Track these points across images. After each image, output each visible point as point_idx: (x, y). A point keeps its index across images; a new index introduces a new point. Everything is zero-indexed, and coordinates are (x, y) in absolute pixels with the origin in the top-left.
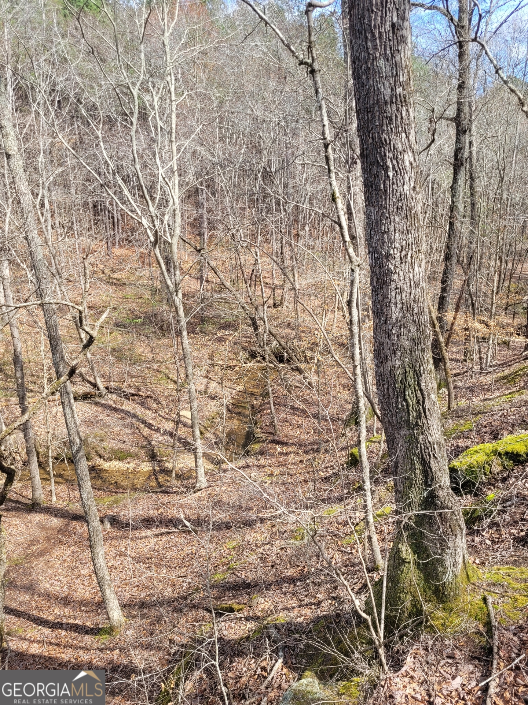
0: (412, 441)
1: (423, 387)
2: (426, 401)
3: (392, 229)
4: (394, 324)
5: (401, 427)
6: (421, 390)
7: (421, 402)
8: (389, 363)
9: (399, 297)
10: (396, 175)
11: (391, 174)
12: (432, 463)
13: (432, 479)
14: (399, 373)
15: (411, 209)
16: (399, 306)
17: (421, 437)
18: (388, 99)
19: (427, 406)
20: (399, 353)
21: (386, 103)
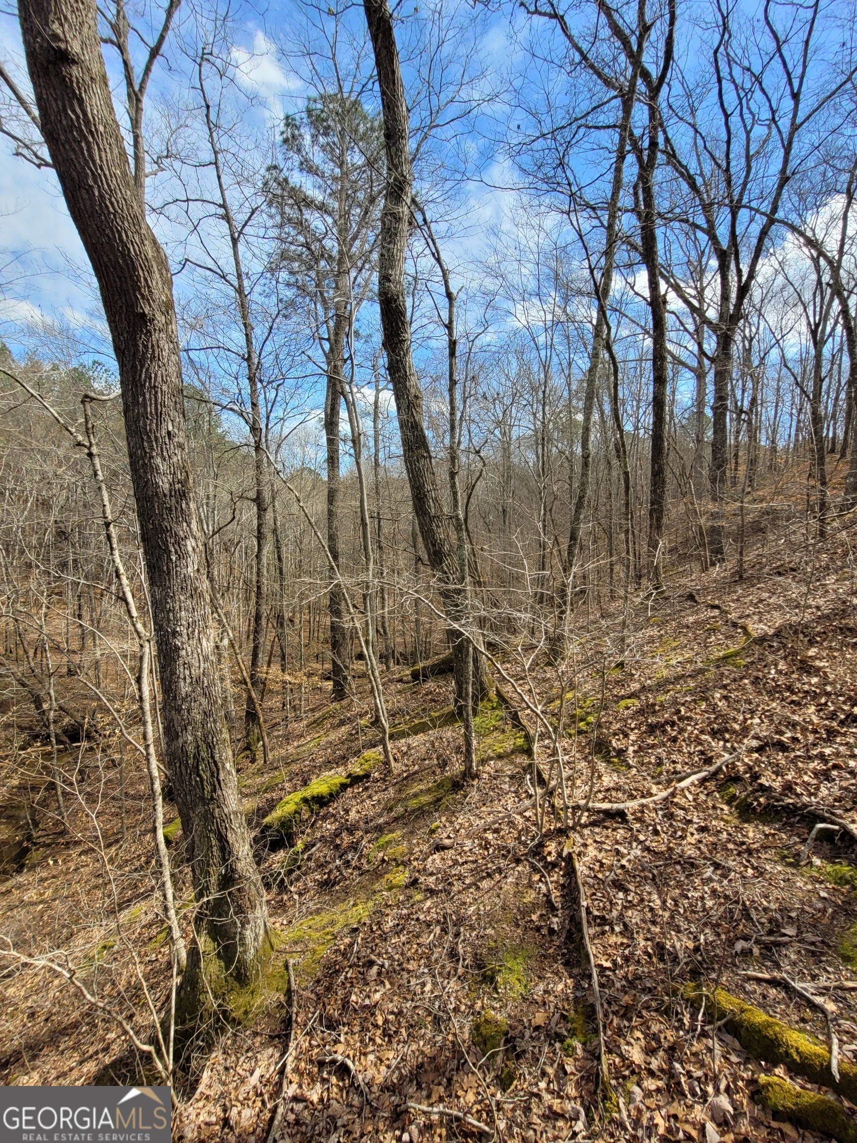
0: (208, 817)
1: (217, 759)
2: (221, 772)
3: (177, 608)
4: (183, 699)
5: (196, 805)
6: (215, 762)
7: (215, 774)
8: (181, 740)
9: (187, 672)
10: (179, 558)
11: (174, 558)
12: (229, 835)
13: (230, 853)
14: (191, 749)
15: (196, 589)
16: (188, 681)
17: (217, 810)
18: (167, 492)
19: (222, 777)
20: (190, 728)
21: (165, 495)
